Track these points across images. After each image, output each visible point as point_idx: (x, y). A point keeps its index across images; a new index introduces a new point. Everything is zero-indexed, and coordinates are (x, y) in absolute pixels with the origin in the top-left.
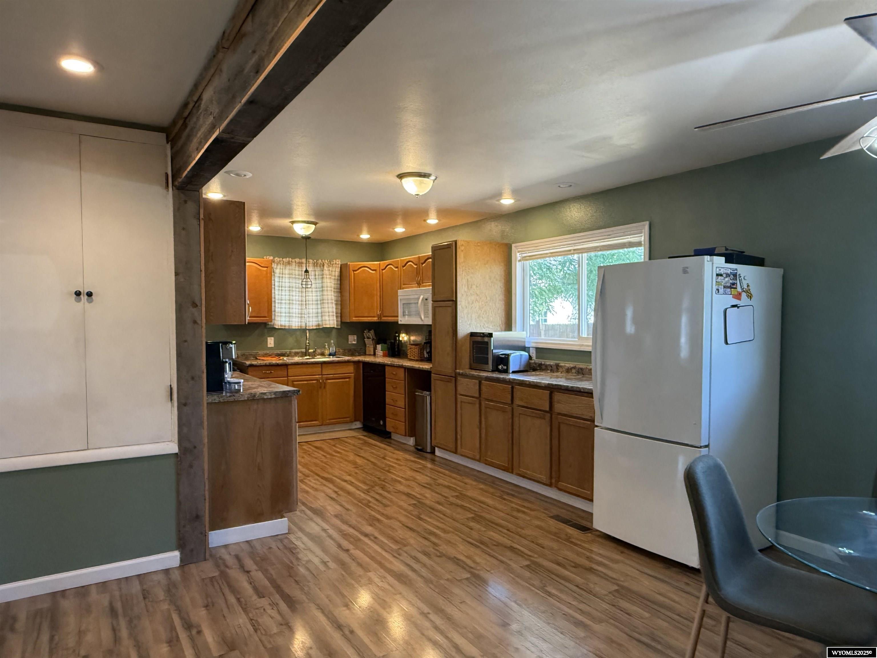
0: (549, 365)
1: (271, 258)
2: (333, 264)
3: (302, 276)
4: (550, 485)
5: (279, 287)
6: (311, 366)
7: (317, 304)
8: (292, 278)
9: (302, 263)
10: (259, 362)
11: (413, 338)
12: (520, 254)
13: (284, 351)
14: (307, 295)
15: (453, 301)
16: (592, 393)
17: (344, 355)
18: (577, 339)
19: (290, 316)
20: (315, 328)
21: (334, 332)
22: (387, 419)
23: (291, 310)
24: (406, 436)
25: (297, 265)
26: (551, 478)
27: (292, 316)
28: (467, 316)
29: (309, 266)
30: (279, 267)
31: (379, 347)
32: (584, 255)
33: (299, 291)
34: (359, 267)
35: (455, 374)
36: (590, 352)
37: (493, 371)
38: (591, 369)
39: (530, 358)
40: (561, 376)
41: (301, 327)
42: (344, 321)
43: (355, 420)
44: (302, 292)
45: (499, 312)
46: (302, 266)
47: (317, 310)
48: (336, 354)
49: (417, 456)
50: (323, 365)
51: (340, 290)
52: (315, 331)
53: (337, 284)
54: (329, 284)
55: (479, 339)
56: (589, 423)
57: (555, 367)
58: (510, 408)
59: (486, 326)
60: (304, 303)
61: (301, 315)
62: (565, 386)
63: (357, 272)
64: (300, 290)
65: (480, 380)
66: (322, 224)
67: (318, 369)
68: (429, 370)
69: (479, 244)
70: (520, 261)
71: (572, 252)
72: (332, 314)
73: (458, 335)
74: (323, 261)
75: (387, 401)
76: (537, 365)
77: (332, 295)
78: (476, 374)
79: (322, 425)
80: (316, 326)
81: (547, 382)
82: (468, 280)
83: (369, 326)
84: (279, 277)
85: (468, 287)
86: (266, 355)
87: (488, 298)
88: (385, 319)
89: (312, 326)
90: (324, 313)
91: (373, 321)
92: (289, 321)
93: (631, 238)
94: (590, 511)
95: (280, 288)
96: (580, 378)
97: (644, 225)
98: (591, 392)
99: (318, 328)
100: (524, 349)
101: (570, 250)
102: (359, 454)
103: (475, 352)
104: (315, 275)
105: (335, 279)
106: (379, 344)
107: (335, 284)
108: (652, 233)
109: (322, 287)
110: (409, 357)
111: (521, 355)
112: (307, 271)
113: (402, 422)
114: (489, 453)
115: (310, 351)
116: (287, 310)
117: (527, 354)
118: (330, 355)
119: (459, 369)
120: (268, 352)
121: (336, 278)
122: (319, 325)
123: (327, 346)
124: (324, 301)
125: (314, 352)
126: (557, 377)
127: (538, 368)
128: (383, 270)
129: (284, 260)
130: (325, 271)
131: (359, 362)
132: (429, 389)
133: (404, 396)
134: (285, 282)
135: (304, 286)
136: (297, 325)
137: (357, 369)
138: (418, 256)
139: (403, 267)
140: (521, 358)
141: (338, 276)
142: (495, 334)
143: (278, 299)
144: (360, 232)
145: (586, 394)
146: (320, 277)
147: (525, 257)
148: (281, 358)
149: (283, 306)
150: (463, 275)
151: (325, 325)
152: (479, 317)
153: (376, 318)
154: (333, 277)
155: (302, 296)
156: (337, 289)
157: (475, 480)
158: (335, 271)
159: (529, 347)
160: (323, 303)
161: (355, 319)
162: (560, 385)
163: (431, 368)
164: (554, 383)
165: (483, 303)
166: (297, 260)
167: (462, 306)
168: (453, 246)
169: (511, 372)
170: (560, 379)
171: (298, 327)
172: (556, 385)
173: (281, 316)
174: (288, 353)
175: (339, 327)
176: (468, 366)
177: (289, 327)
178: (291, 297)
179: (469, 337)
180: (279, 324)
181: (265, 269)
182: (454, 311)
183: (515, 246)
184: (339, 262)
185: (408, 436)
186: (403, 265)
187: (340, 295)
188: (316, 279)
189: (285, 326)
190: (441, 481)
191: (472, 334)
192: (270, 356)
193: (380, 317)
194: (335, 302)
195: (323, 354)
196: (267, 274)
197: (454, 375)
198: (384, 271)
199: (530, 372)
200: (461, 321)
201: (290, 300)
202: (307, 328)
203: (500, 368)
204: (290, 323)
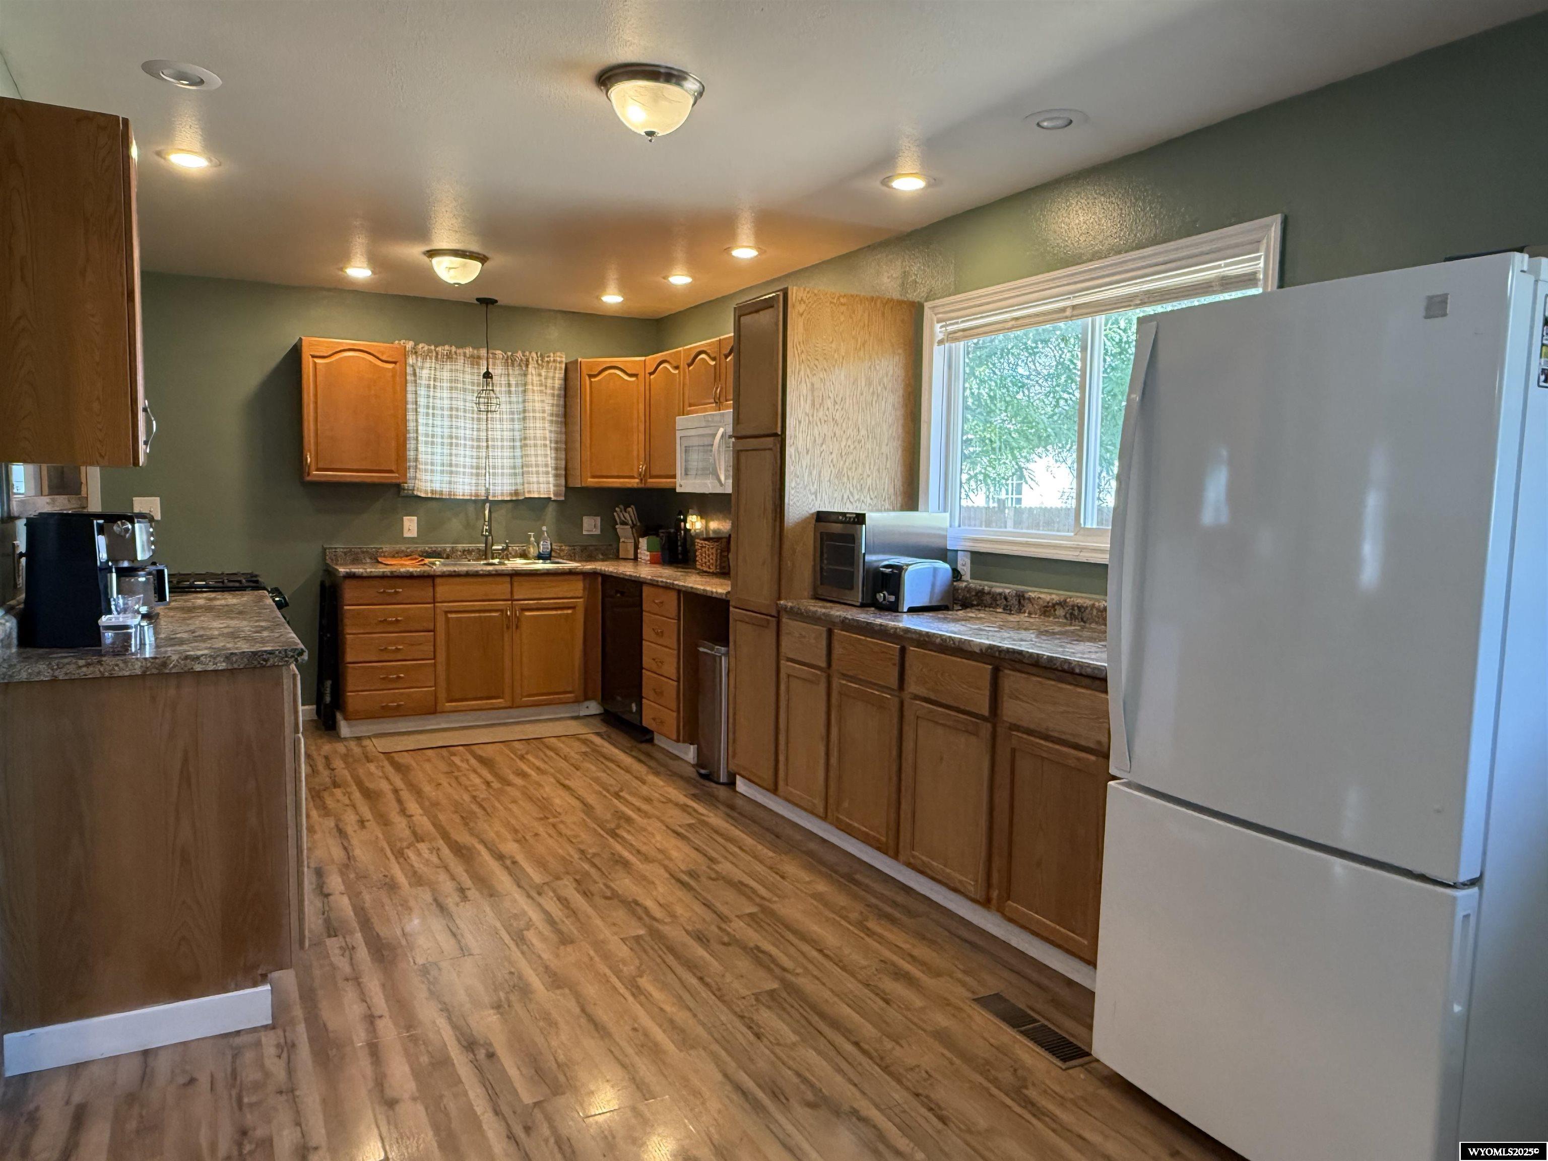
0: (1000, 594)
1: (410, 345)
2: (548, 362)
3: (478, 385)
4: (986, 903)
5: (428, 407)
6: (490, 579)
7: (514, 447)
8: (456, 388)
9: (479, 357)
10: (380, 570)
11: (714, 525)
12: (941, 327)
13: (439, 547)
14: (490, 426)
15: (776, 435)
16: (1105, 680)
17: (572, 558)
18: (1072, 534)
19: (451, 472)
20: (509, 499)
21: (551, 511)
22: (644, 701)
23: (454, 458)
24: (678, 741)
25: (468, 362)
26: (989, 886)
27: (457, 473)
28: (810, 473)
29: (494, 364)
30: (427, 365)
31: (643, 542)
32: (1098, 318)
33: (473, 418)
34: (600, 369)
35: (779, 612)
36: (1106, 566)
37: (863, 606)
38: (1105, 609)
39: (956, 574)
40: (1027, 624)
41: (477, 495)
42: (571, 485)
43: (586, 698)
44: (479, 420)
45: (888, 466)
46: (478, 364)
47: (512, 461)
48: (553, 554)
49: (694, 791)
50: (515, 579)
51: (563, 419)
52: (510, 505)
53: (558, 405)
54: (538, 406)
55: (837, 528)
56: (1093, 758)
57: (1014, 601)
58: (896, 700)
59: (856, 497)
60: (485, 444)
61: (478, 471)
62: (1031, 654)
63: (596, 379)
64: (475, 416)
65: (831, 627)
66: (498, 261)
67: (503, 588)
68: (724, 597)
69: (842, 300)
70: (941, 342)
71: (1068, 313)
72: (544, 469)
73: (786, 518)
74: (527, 353)
75: (646, 661)
76: (973, 593)
77: (544, 429)
78: (824, 610)
79: (510, 707)
80: (511, 494)
81: (987, 642)
82: (813, 385)
83: (625, 496)
84: (429, 386)
85: (813, 404)
86: (396, 555)
87: (863, 432)
88: (653, 482)
89: (502, 494)
90: (528, 466)
91: (630, 486)
92: (450, 483)
93: (1226, 265)
94: (1086, 983)
95: (431, 411)
96: (1073, 632)
97: (1268, 227)
98: (1102, 676)
99: (514, 498)
100: (942, 554)
101: (1063, 310)
102: (567, 782)
103: (827, 559)
104: (509, 385)
105: (553, 395)
106: (643, 536)
107: (553, 405)
108: (1289, 249)
109: (524, 411)
110: (698, 567)
111: (935, 570)
112: (487, 375)
113: (672, 710)
114: (846, 804)
115: (494, 547)
116: (446, 459)
117: (947, 566)
118: (540, 557)
119: (786, 599)
120: (403, 548)
121: (556, 392)
122: (516, 493)
123: (532, 539)
124: (528, 442)
125: (503, 550)
126: (1019, 627)
127: (975, 603)
128: (651, 374)
129: (439, 349)
130: (529, 377)
131: (594, 574)
132: (725, 642)
133: (675, 652)
134: (442, 398)
135: (482, 407)
136: (467, 492)
137: (590, 591)
138: (718, 339)
139: (689, 365)
140: (935, 576)
141: (560, 389)
142: (874, 518)
143: (427, 435)
144: (600, 286)
145: (1088, 681)
146: (521, 389)
147: (955, 332)
148: (427, 561)
149: (438, 450)
150: (802, 373)
151: (529, 492)
152: (840, 474)
153: (637, 480)
154: (549, 391)
155: (479, 430)
156: (557, 416)
157: (809, 868)
158: (553, 378)
159: (957, 551)
160: (526, 445)
161: (591, 482)
162: (1020, 653)
163: (728, 593)
164: (1007, 645)
165: (849, 442)
166: (469, 351)
167: (797, 449)
168: (778, 302)
169: (905, 610)
170: (1024, 634)
171: (471, 495)
172: (1008, 651)
173: (432, 471)
174: (448, 550)
175: (563, 498)
176: (807, 591)
177: (450, 495)
178: (454, 430)
179: (814, 521)
180: (429, 489)
181: (391, 366)
182: (779, 462)
183: (930, 308)
184: (562, 358)
185: (684, 742)
186: (690, 361)
187: (563, 430)
188: (510, 392)
189: (441, 493)
190: (725, 867)
191: (821, 517)
192: (407, 556)
193: (643, 477)
194: (553, 445)
195: (524, 555)
196: (394, 376)
197: (774, 613)
198: (652, 377)
199: (953, 610)
200: (793, 485)
201: (451, 437)
202: (491, 498)
203: (881, 600)
204: (452, 486)
